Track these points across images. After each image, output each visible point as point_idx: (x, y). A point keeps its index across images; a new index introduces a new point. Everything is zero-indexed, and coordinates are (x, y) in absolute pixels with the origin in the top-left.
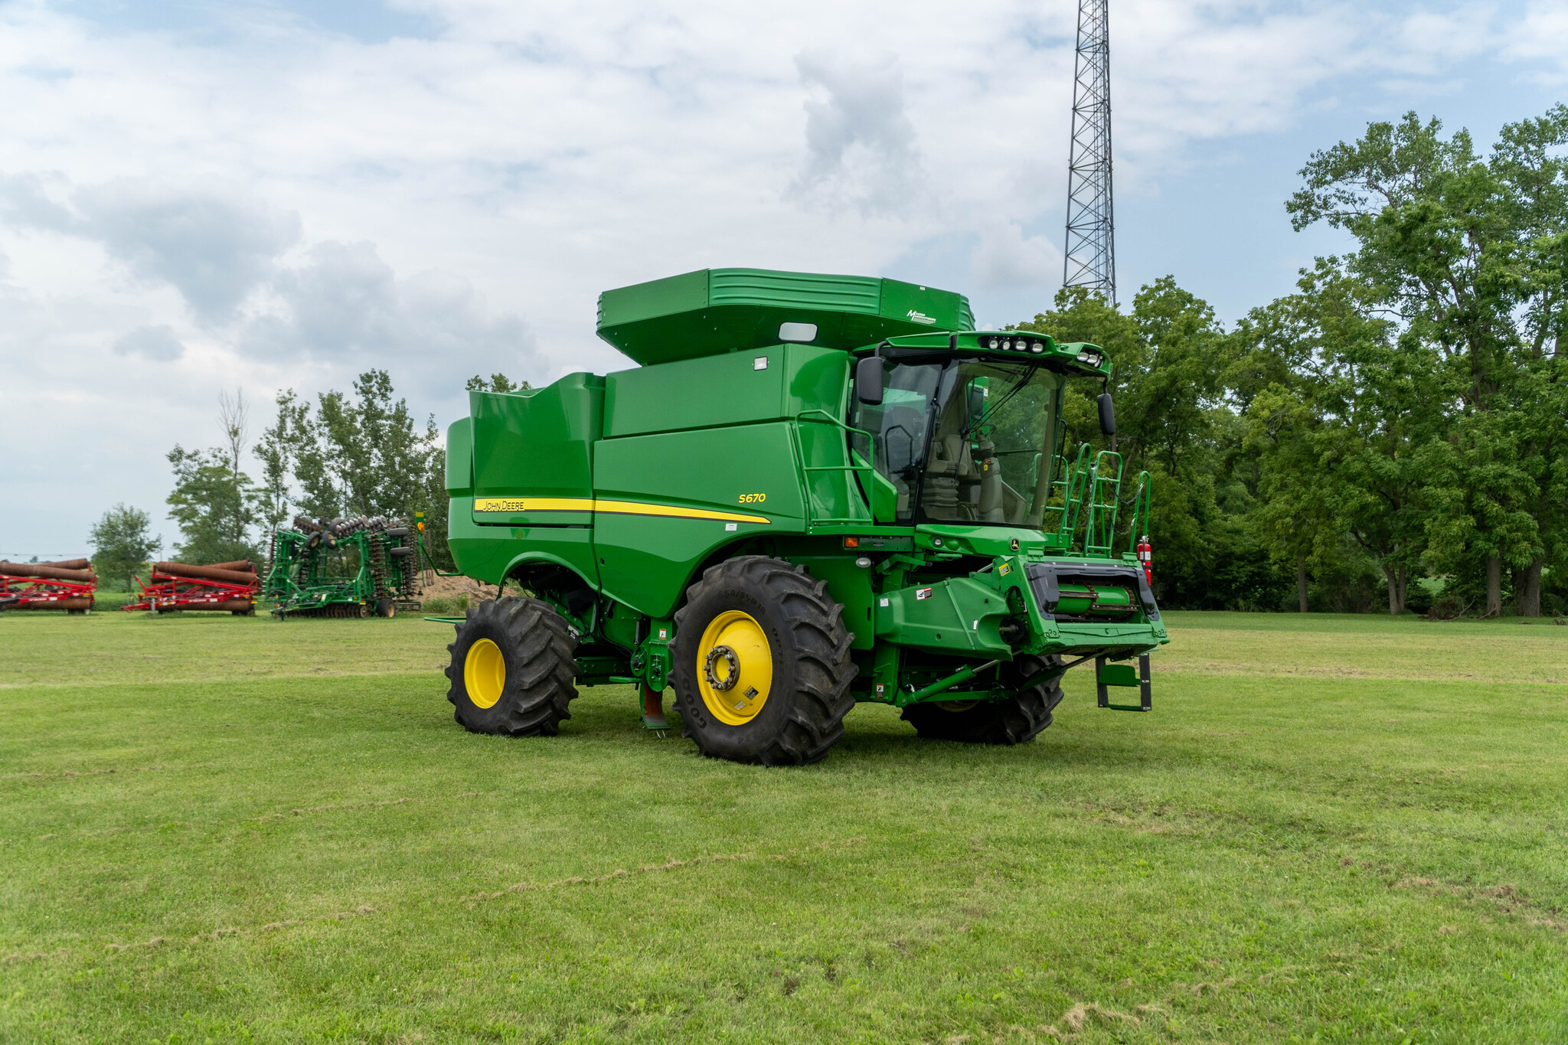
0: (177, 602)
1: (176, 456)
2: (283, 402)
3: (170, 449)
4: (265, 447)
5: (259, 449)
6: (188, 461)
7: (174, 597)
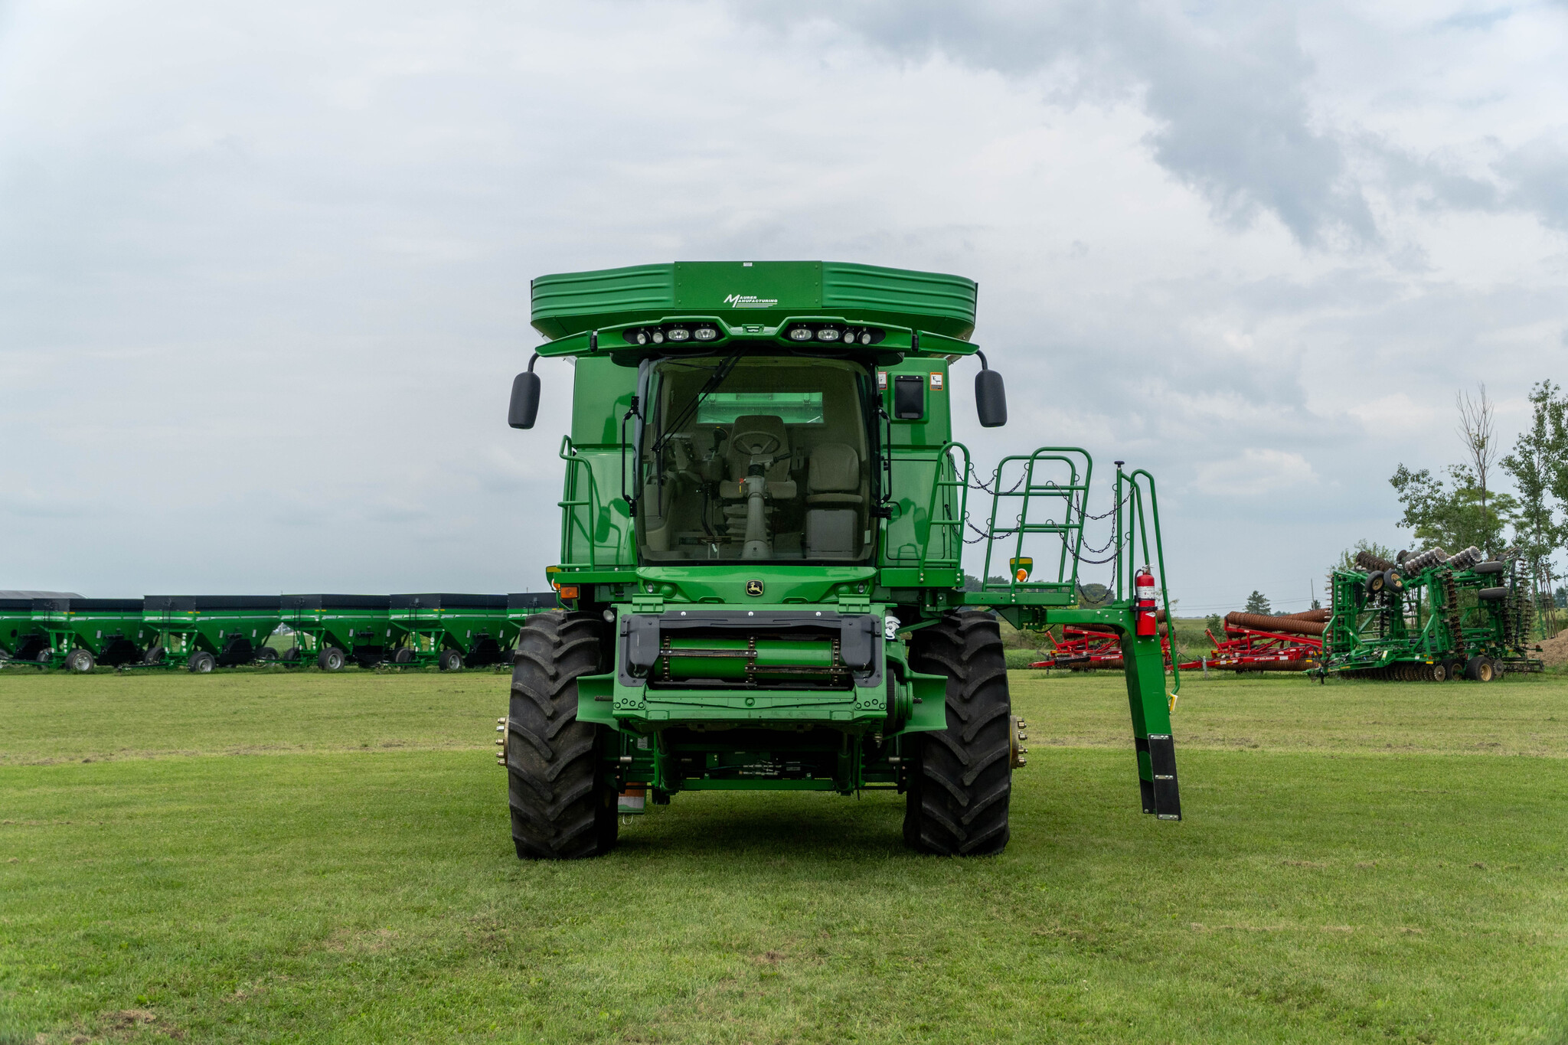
0: (1240, 660)
1: (1400, 480)
2: (1543, 397)
3: (1394, 472)
4: (1519, 458)
5: (1510, 462)
6: (1415, 484)
7: (1237, 654)
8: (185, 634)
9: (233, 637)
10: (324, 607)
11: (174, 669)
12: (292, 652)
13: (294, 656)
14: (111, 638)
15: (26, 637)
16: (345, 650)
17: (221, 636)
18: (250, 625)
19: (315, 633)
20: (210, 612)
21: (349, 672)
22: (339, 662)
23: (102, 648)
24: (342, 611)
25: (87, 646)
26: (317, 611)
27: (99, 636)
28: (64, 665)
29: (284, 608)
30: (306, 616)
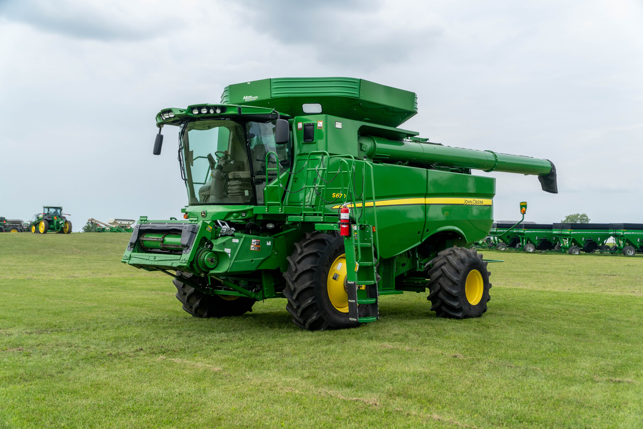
8: (568, 239)
9: (588, 240)
10: (625, 229)
11: (565, 253)
12: (614, 248)
13: (615, 250)
14: (541, 240)
15: (513, 238)
16: (636, 247)
17: (583, 240)
18: (597, 236)
19: (622, 240)
20: (578, 230)
21: (637, 257)
22: (633, 252)
23: (538, 243)
24: (633, 231)
25: (531, 242)
26: (622, 230)
27: (537, 239)
28: (524, 250)
29: (611, 229)
30: (618, 232)
